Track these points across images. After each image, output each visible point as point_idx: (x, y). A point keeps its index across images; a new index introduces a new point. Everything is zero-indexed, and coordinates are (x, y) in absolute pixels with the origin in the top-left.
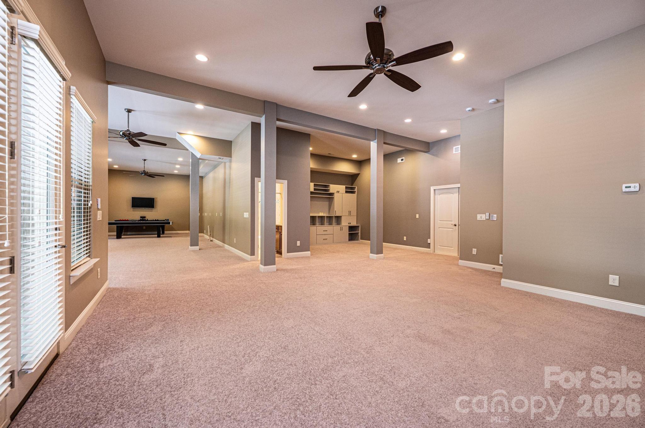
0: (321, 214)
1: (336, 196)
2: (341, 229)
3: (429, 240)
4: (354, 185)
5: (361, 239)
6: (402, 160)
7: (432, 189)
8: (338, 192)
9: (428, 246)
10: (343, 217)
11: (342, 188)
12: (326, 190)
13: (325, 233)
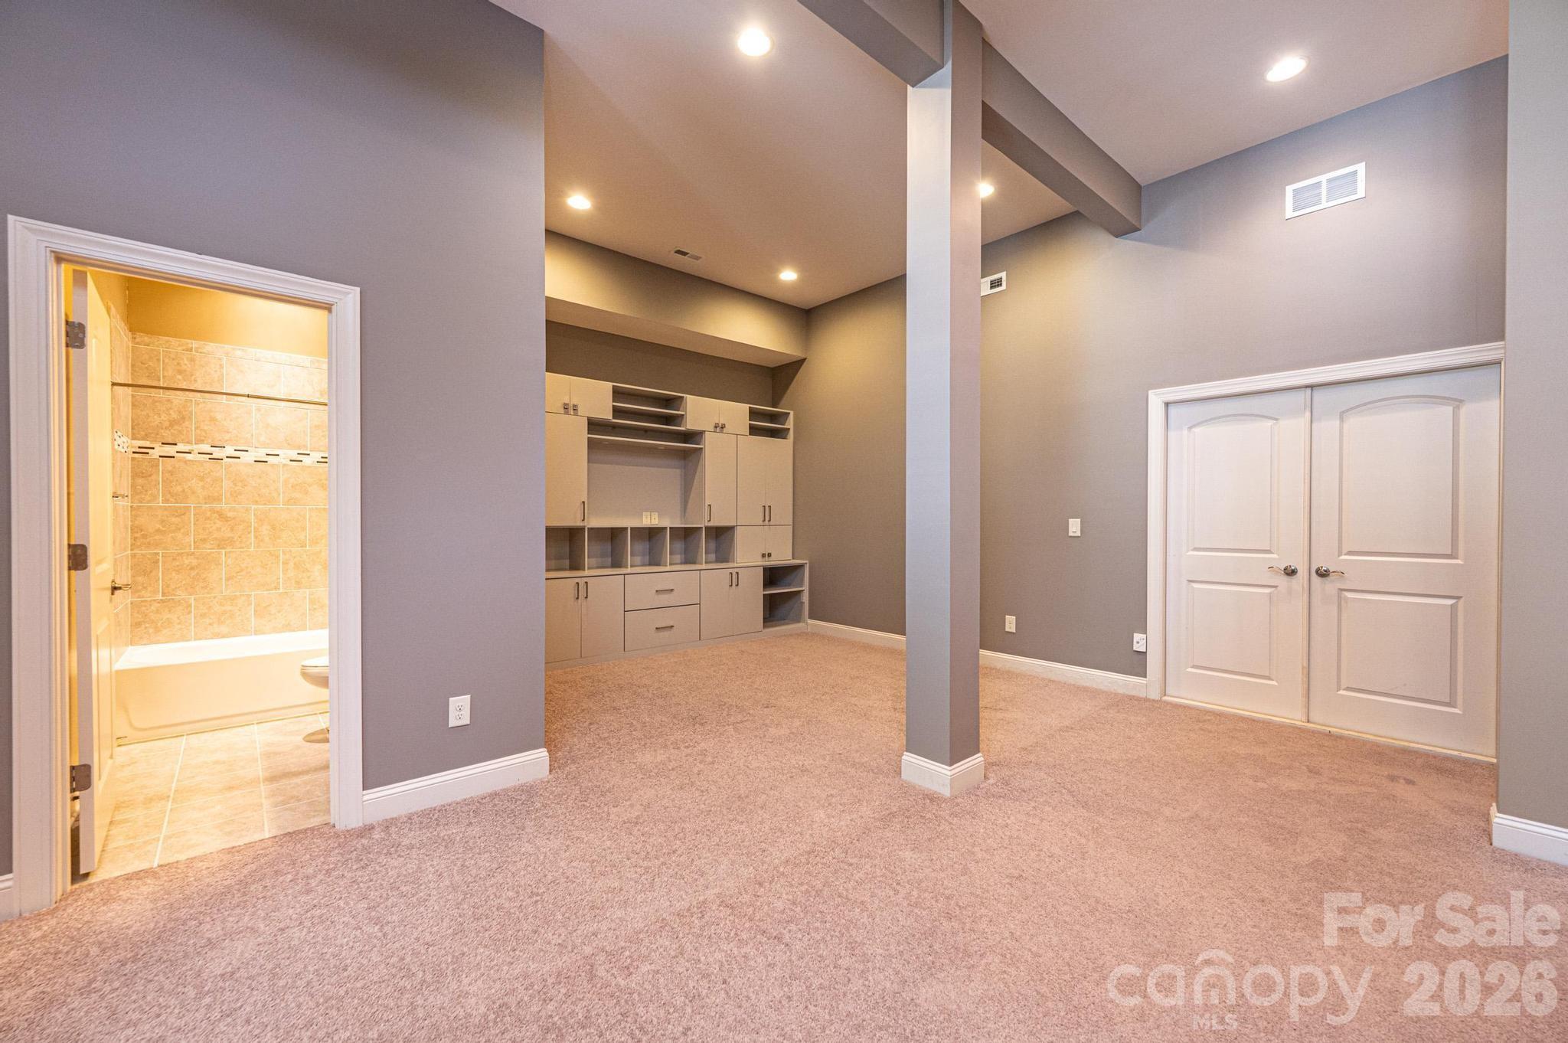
0: (649, 520)
1: (711, 444)
2: (734, 581)
3: (1137, 637)
4: (784, 401)
5: (811, 617)
6: (995, 284)
7: (1156, 400)
8: (720, 428)
9: (1137, 664)
10: (739, 531)
11: (735, 413)
12: (669, 420)
13: (665, 600)
